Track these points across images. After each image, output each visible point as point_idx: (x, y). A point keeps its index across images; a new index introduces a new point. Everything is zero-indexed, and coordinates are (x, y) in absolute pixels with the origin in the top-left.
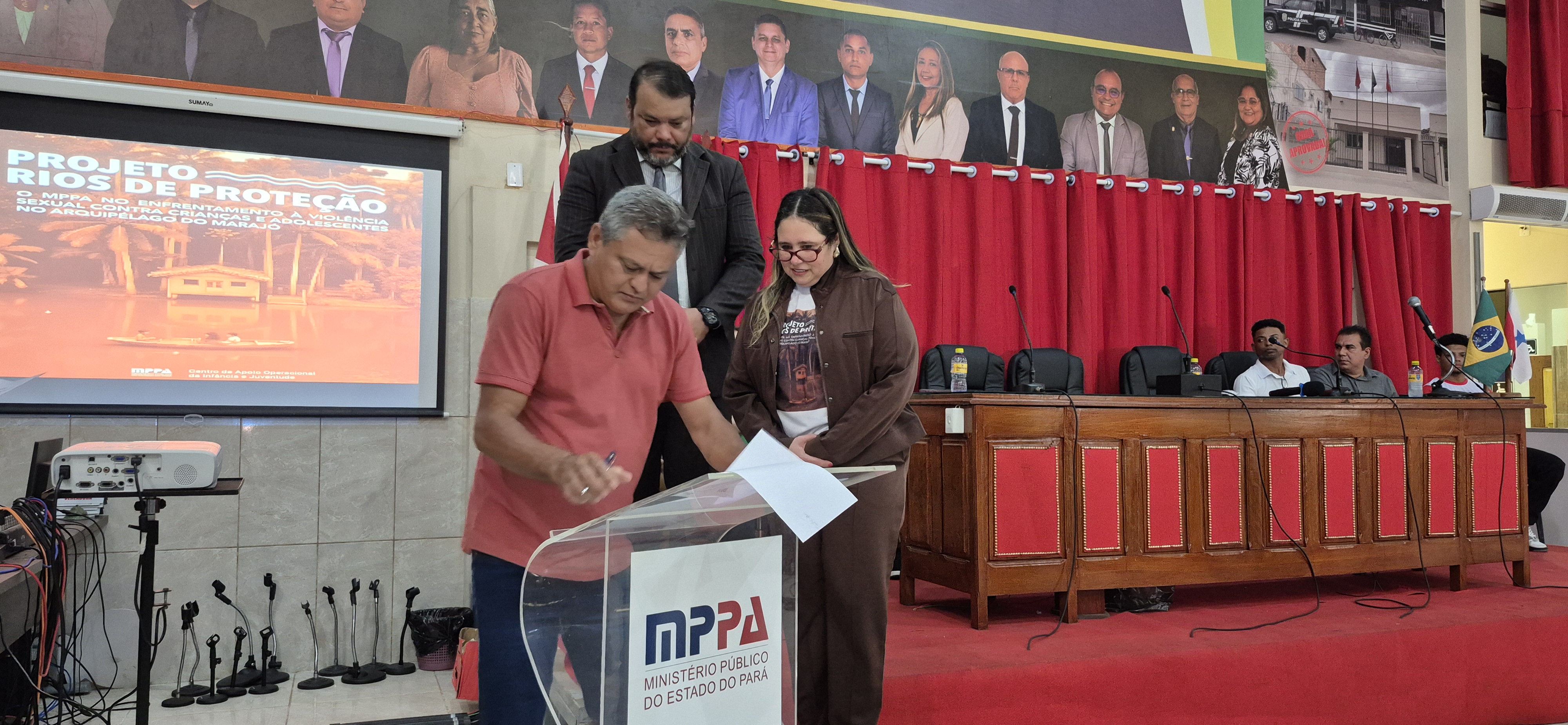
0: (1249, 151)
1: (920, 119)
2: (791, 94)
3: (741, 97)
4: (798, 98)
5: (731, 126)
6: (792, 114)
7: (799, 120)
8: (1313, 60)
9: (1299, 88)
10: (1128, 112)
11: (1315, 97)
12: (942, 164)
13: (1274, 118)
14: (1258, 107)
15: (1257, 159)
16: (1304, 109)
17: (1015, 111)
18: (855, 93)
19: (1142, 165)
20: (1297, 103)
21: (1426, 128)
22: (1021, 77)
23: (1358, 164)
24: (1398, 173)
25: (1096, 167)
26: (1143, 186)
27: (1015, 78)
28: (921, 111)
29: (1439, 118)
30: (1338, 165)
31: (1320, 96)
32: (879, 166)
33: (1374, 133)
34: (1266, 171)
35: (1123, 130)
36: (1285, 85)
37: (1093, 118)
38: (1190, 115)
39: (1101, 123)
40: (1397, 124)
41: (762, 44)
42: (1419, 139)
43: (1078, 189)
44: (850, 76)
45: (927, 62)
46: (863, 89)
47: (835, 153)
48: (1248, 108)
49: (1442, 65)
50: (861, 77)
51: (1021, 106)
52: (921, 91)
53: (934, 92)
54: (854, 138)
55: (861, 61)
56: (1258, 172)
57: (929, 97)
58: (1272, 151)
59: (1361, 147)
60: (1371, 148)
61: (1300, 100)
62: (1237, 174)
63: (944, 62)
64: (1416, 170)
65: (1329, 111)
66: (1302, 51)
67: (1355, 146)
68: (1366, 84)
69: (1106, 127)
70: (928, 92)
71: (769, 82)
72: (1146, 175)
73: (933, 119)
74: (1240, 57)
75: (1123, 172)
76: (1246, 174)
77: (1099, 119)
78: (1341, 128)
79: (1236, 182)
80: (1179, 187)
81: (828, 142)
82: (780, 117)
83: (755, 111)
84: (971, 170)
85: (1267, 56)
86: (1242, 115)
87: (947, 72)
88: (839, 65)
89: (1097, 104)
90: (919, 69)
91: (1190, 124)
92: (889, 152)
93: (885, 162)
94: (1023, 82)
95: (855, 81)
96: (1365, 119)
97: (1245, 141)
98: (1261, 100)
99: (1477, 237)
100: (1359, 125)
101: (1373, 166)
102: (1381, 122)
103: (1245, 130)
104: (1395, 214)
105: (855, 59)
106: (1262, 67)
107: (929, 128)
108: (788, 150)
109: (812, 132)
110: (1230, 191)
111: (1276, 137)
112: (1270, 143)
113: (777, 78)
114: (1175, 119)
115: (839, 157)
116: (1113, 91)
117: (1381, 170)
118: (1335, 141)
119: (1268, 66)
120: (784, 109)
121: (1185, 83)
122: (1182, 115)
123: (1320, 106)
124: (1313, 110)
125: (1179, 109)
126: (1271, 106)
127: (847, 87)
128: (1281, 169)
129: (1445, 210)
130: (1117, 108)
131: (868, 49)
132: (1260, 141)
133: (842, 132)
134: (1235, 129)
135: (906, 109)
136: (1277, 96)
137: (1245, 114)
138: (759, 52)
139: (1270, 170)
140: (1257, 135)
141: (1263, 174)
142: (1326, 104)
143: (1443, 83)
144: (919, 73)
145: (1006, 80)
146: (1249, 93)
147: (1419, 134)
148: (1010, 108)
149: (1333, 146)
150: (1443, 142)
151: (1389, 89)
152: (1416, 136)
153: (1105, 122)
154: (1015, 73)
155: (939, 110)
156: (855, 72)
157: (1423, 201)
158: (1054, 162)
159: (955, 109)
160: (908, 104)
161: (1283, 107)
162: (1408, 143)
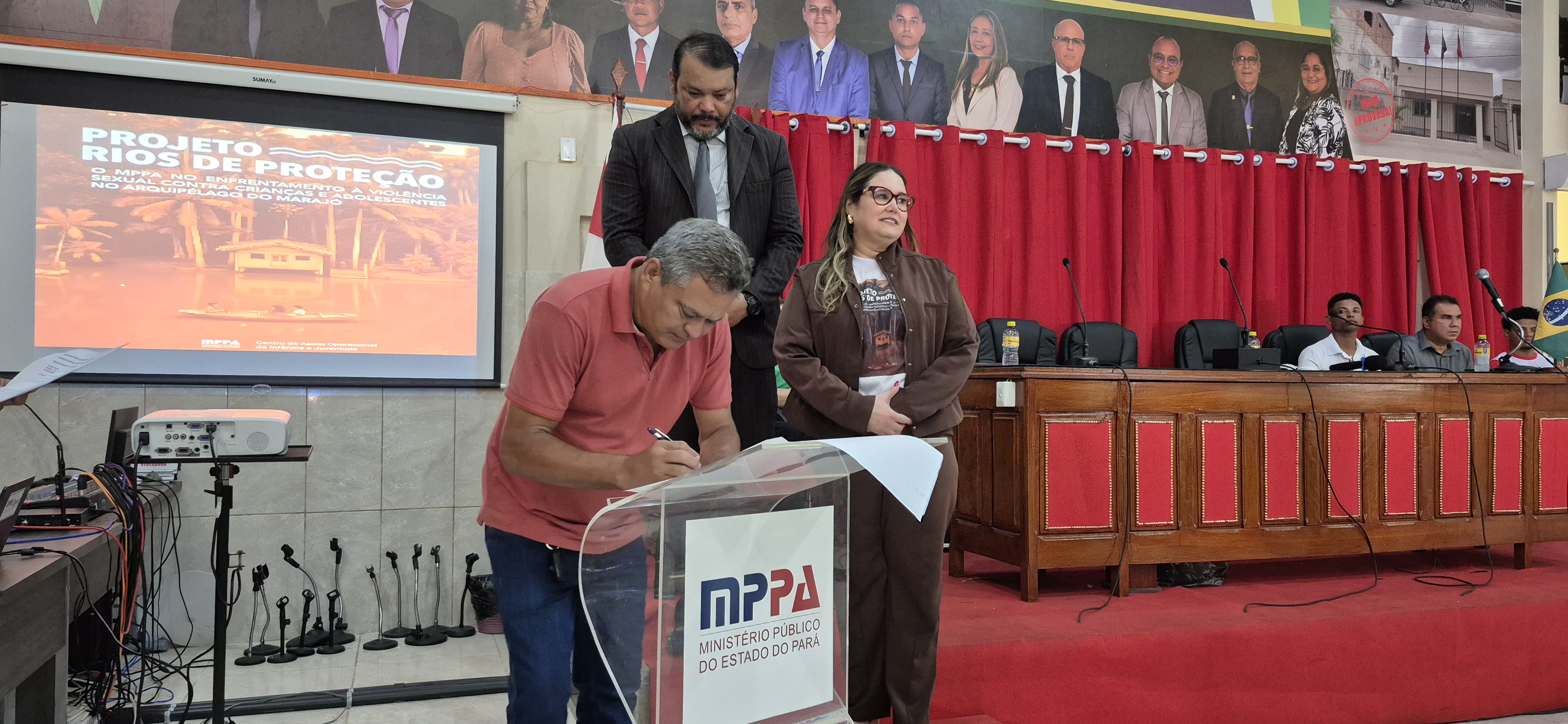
0: (1312, 119)
1: (972, 89)
2: (842, 65)
3: (791, 69)
4: (850, 68)
5: (782, 99)
6: (843, 86)
7: (850, 92)
8: (1380, 26)
9: (1365, 55)
10: (1187, 81)
11: (1382, 64)
12: (994, 135)
13: (1338, 86)
14: (1321, 74)
15: (1320, 128)
16: (1370, 77)
17: (1070, 80)
18: (906, 64)
19: (1200, 135)
20: (1362, 70)
21: (1499, 95)
22: (1076, 45)
23: (1425, 133)
24: (1468, 141)
25: (1154, 137)
26: (1201, 156)
27: (1071, 47)
28: (974, 81)
29: (1513, 84)
30: (1404, 133)
31: (1386, 62)
32: (930, 137)
33: (1443, 101)
34: (1330, 140)
35: (1182, 99)
36: (1351, 52)
37: (1151, 87)
38: (1252, 83)
39: (1159, 92)
40: (1468, 91)
41: (813, 16)
42: (1491, 106)
43: (1135, 159)
44: (901, 46)
45: (980, 31)
46: (915, 60)
47: (886, 125)
48: (1311, 75)
49: (1517, 29)
50: (912, 47)
51: (1076, 75)
52: (974, 61)
53: (987, 61)
54: (905, 109)
55: (912, 31)
56: (1321, 141)
57: (982, 67)
58: (1336, 119)
59: (1429, 114)
60: (1440, 116)
61: (1365, 65)
62: (1300, 143)
63: (997, 31)
64: (1487, 138)
65: (1396, 78)
66: (1368, 16)
67: (1423, 113)
68: (1436, 49)
69: (1163, 96)
70: (981, 61)
71: (820, 54)
72: (1204, 145)
73: (985, 90)
74: (1303, 24)
75: (1181, 141)
76: (1308, 143)
77: (1156, 88)
78: (1408, 95)
79: (1298, 151)
80: (1239, 157)
81: (879, 113)
82: (830, 89)
83: (805, 83)
84: (1024, 141)
85: (1332, 21)
86: (1305, 83)
87: (1000, 42)
88: (891, 36)
89: (1154, 72)
90: (973, 38)
91: (1252, 92)
92: (941, 123)
93: (937, 134)
94: (1079, 51)
95: (906, 51)
96: (1433, 86)
97: (1308, 110)
98: (1326, 67)
99: (1550, 207)
100: (1427, 92)
101: (1441, 135)
102: (1450, 89)
103: (1308, 97)
104: (1464, 184)
105: (907, 29)
106: (1327, 33)
107: (982, 98)
108: (839, 123)
109: (863, 104)
110: (1292, 161)
111: (1340, 105)
112: (1334, 111)
113: (828, 49)
114: (1235, 88)
115: (890, 129)
116: (1171, 59)
117: (1450, 139)
118: (1402, 108)
119: (1333, 32)
120: (835, 81)
121: (1247, 50)
122: (1243, 83)
123: (1387, 73)
124: (1379, 78)
125: (1240, 77)
126: (1336, 73)
127: (899, 57)
128: (1345, 138)
129: (1517, 179)
130: (1176, 76)
131: (921, 19)
132: (1323, 109)
133: (894, 104)
134: (1298, 97)
135: (959, 78)
136: (1342, 62)
137: (1308, 81)
138: (810, 23)
139: (1334, 139)
140: (1320, 103)
141: (1327, 143)
142: (1393, 71)
143: (1518, 48)
144: (972, 42)
145: (1061, 49)
146: (1313, 60)
147: (1491, 101)
148: (1065, 78)
149: (1400, 114)
150: (1517, 109)
151: (1459, 54)
152: (1487, 102)
153: (1163, 91)
154: (1071, 41)
155: (992, 80)
156: (907, 42)
157: (1493, 170)
158: (1110, 133)
159: (1008, 79)
160: (960, 76)
161: (1348, 74)
162: (1479, 110)
